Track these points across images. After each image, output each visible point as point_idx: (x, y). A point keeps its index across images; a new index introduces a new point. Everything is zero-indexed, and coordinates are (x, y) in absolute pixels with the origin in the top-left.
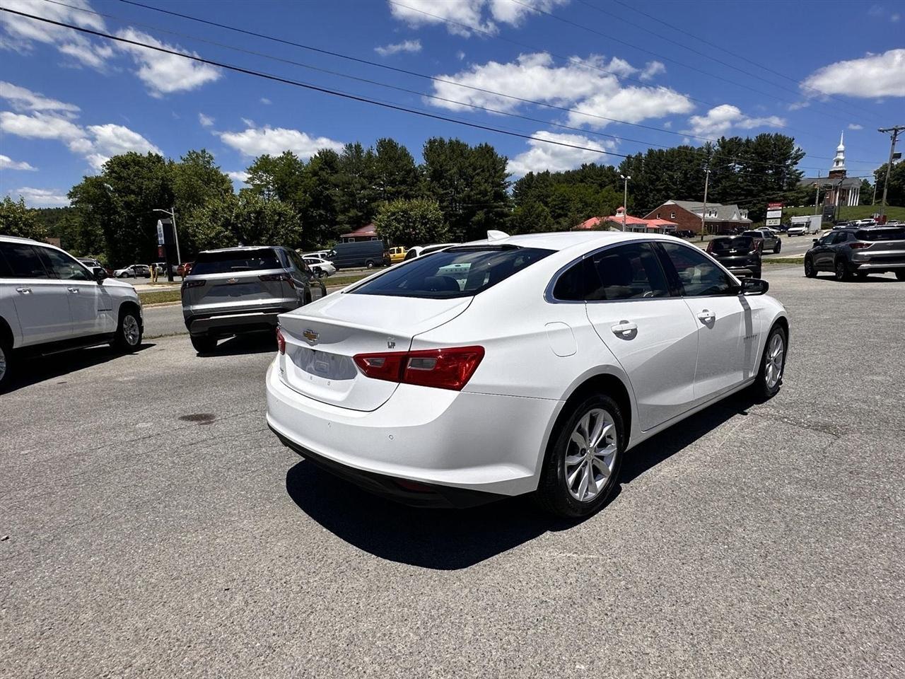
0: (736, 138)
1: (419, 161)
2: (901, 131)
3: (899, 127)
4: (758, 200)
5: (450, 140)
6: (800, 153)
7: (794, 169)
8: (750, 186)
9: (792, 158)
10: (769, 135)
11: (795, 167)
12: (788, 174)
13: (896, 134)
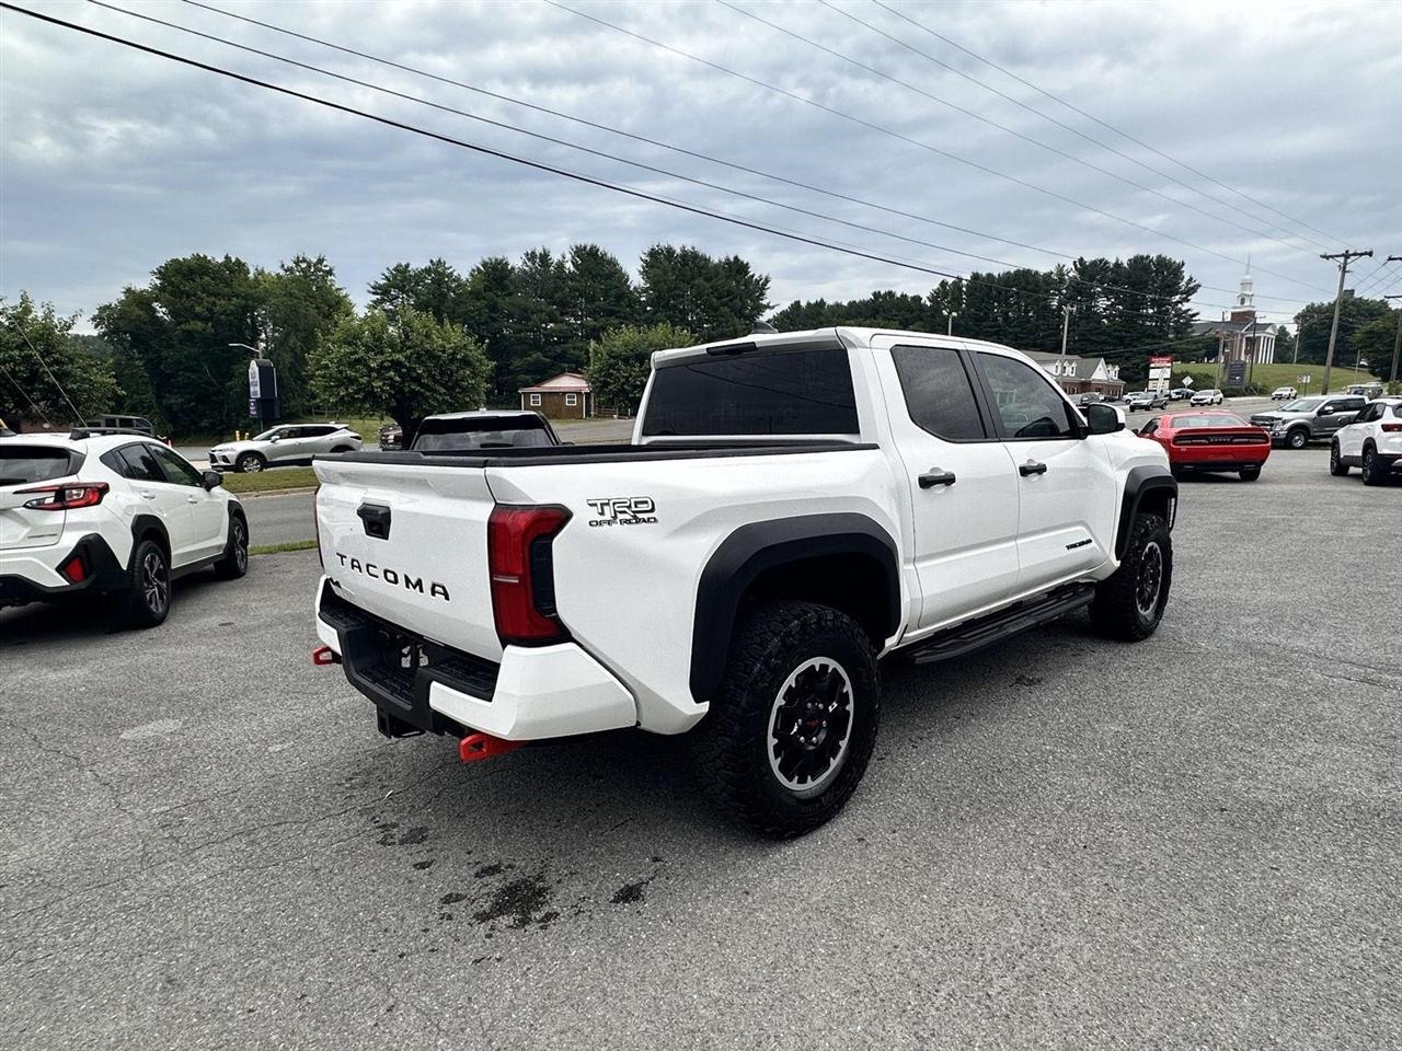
0: (1101, 261)
1: (636, 280)
2: (1353, 258)
3: (1350, 252)
4: (1131, 351)
5: (683, 250)
6: (1191, 285)
7: (1184, 309)
8: (1119, 331)
9: (1182, 293)
10: (1148, 257)
11: (1185, 306)
12: (1175, 316)
13: (1345, 264)
